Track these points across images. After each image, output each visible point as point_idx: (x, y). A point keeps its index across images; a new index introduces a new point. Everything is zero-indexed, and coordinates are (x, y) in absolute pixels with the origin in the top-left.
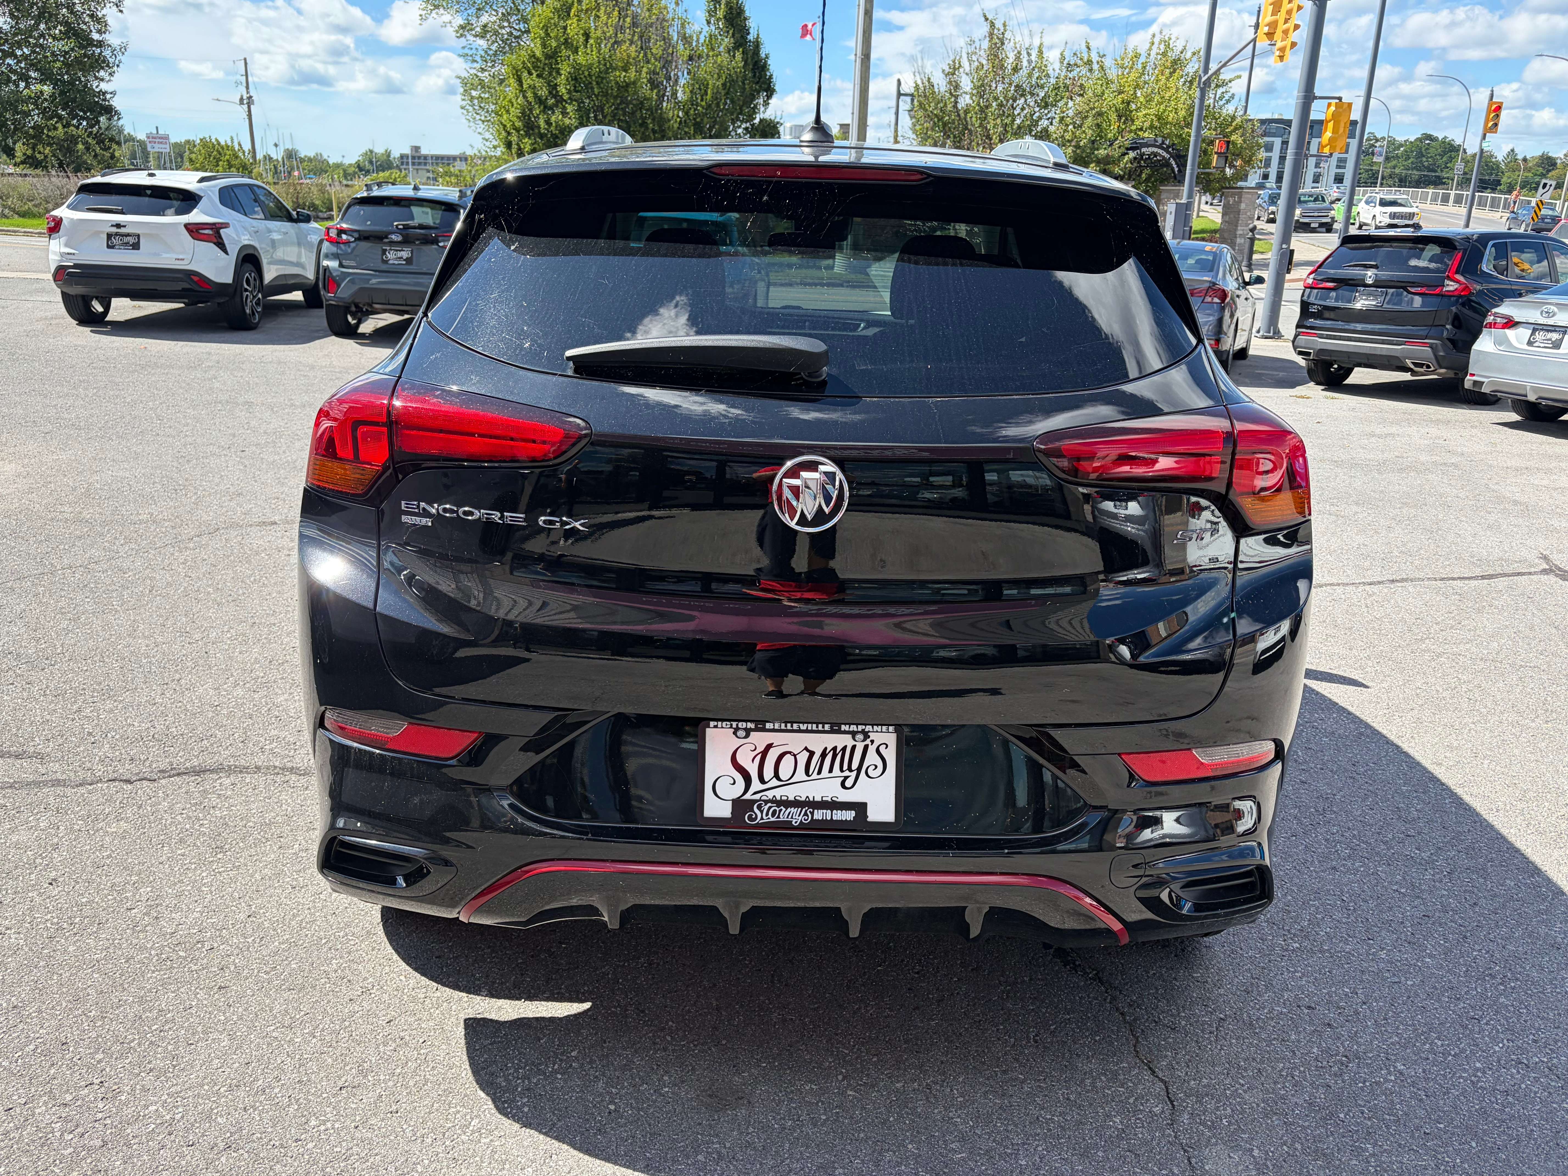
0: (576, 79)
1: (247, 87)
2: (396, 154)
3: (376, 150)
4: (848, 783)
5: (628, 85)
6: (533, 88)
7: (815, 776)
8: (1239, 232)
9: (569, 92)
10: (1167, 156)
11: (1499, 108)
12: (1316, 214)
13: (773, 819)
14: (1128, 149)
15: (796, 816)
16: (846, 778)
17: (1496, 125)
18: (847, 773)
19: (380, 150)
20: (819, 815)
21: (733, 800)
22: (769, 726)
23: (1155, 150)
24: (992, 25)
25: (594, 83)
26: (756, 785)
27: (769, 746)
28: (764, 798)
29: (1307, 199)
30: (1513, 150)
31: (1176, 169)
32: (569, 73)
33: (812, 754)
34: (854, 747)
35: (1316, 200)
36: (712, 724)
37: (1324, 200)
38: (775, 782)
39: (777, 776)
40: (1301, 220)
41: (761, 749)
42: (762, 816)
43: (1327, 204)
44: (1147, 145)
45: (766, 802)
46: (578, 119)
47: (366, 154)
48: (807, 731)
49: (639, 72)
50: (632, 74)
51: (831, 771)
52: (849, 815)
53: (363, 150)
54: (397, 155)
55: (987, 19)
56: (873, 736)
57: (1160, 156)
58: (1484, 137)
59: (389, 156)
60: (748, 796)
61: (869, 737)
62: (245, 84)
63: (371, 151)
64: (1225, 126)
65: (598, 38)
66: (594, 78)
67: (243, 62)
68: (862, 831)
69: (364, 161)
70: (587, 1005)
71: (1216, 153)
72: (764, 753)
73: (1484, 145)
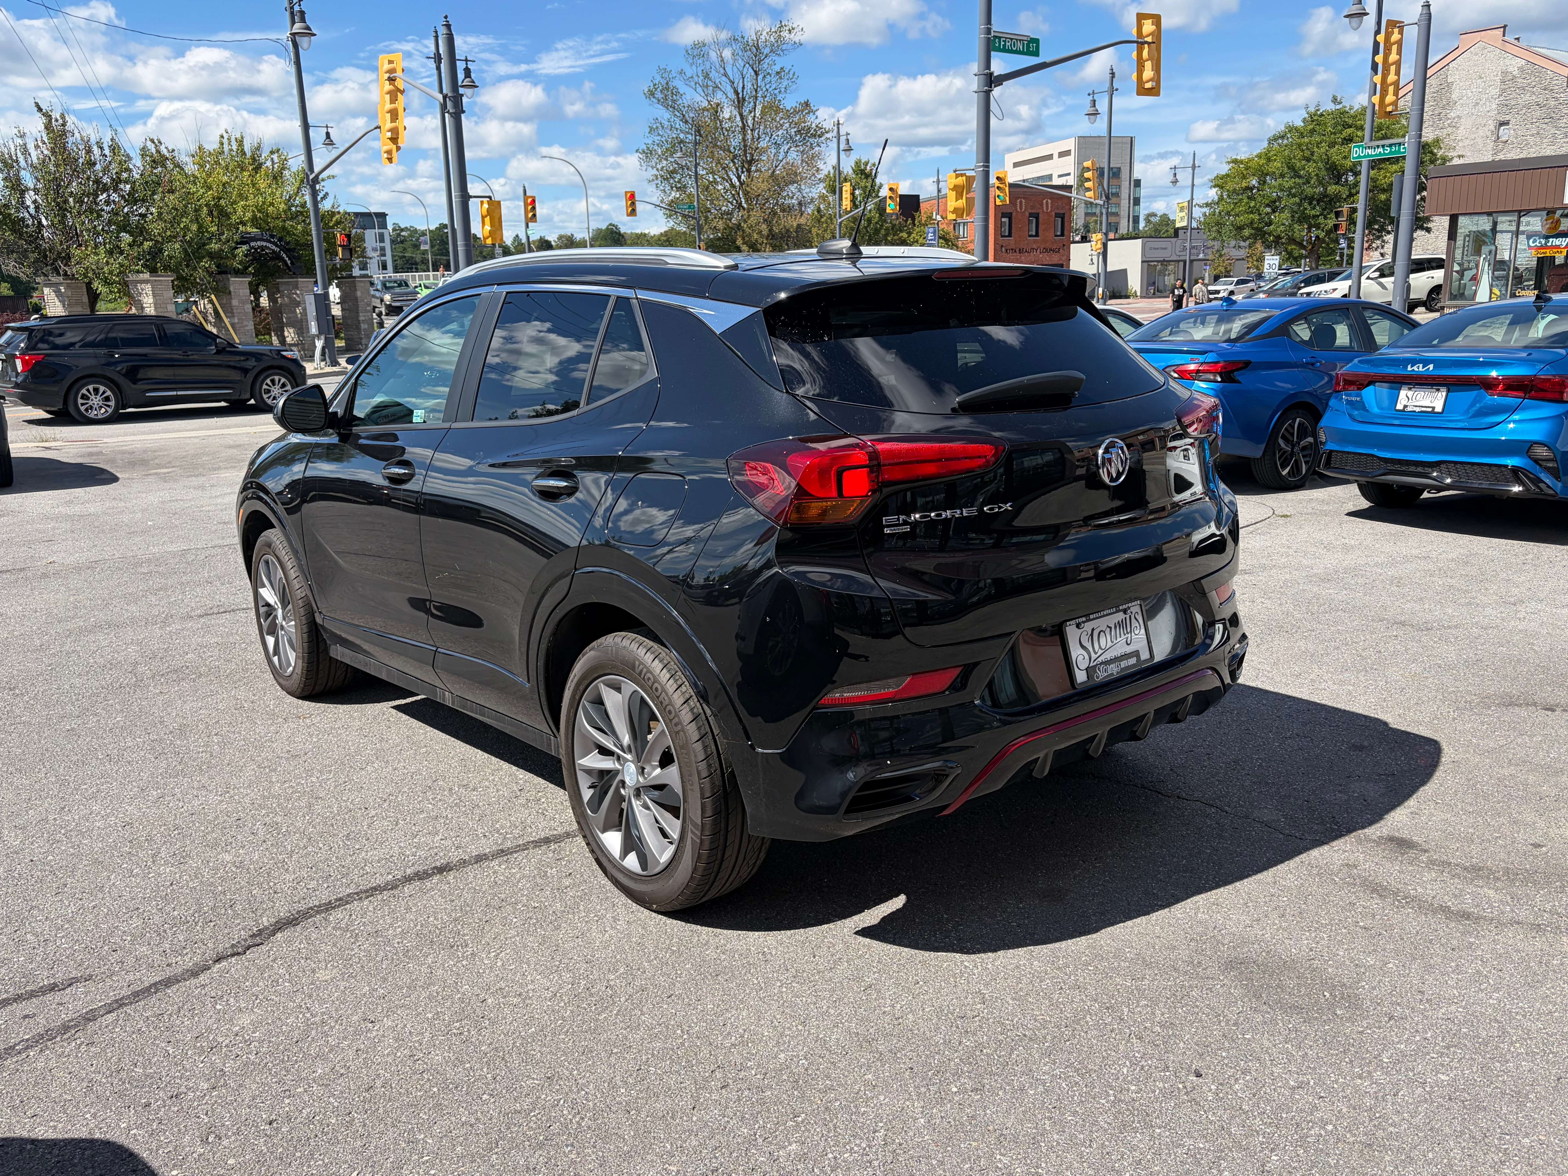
4: (1128, 641)
7: (1115, 642)
8: (361, 318)
10: (277, 249)
11: (533, 201)
12: (405, 298)
13: (1104, 675)
14: (237, 243)
15: (1114, 669)
16: (1127, 638)
17: (534, 215)
18: (1126, 635)
20: (1122, 664)
21: (1086, 669)
22: (1092, 617)
23: (265, 244)
24: (48, 116)
26: (1093, 656)
27: (1093, 630)
28: (1098, 663)
29: (392, 285)
30: (517, 236)
31: (289, 262)
33: (1110, 628)
34: (1126, 619)
35: (400, 285)
36: (1068, 623)
37: (407, 285)
38: (1100, 652)
40: (393, 304)
42: (1100, 674)
43: (410, 289)
44: (256, 240)
45: (1100, 665)
48: (1107, 615)
51: (1120, 636)
52: (1133, 661)
55: (40, 109)
56: (1132, 609)
57: (270, 249)
58: (527, 226)
60: (1091, 664)
61: (1128, 611)
64: (326, 220)
71: (340, 246)
72: (1092, 635)
73: (529, 232)
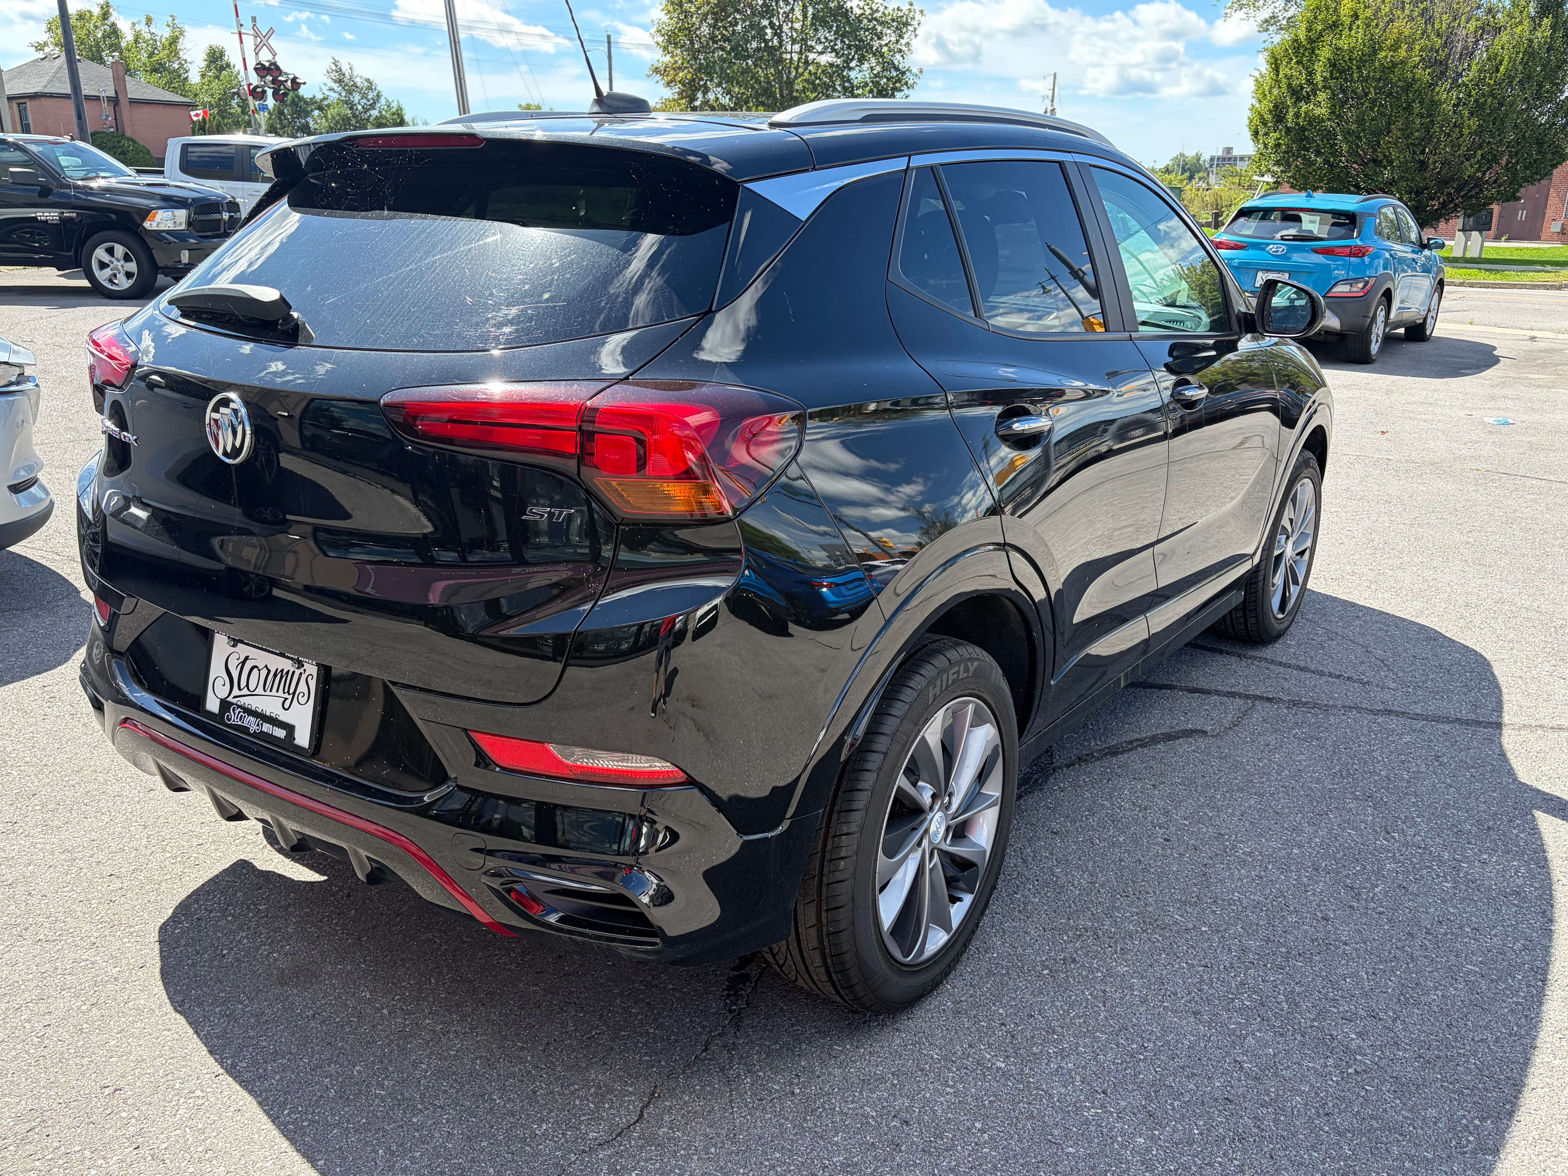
0: (1334, 65)
1: (1052, 101)
2: (1206, 157)
3: (1186, 154)
4: (287, 705)
5: (1394, 65)
6: (1289, 78)
7: (268, 693)
9: (1325, 79)
13: (240, 723)
15: (251, 723)
16: (286, 699)
18: (286, 695)
19: (1190, 153)
20: (267, 728)
21: (221, 700)
25: (1354, 67)
26: (236, 691)
27: (247, 658)
28: (239, 703)
32: (1329, 59)
33: (269, 671)
34: (294, 672)
38: (245, 691)
39: (247, 686)
41: (242, 659)
42: (234, 718)
45: (239, 706)
46: (1331, 108)
47: (1176, 158)
48: (271, 652)
49: (1410, 49)
50: (1402, 53)
51: (277, 691)
52: (281, 733)
53: (1175, 153)
54: (1208, 158)
56: (306, 665)
59: (1199, 159)
60: (229, 699)
61: (303, 666)
62: (1050, 98)
63: (1182, 155)
65: (1367, 18)
66: (1354, 62)
67: (1052, 77)
68: (287, 750)
69: (1173, 166)
70: (326, 878)
72: (243, 664)
